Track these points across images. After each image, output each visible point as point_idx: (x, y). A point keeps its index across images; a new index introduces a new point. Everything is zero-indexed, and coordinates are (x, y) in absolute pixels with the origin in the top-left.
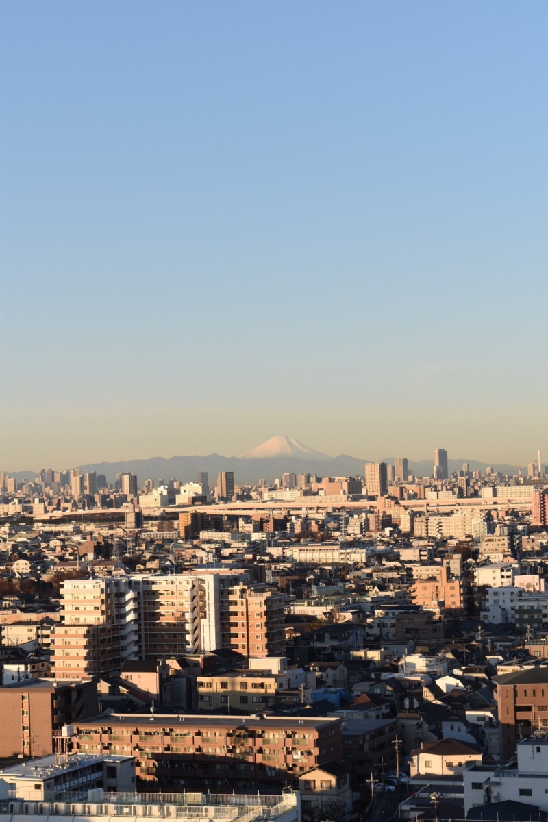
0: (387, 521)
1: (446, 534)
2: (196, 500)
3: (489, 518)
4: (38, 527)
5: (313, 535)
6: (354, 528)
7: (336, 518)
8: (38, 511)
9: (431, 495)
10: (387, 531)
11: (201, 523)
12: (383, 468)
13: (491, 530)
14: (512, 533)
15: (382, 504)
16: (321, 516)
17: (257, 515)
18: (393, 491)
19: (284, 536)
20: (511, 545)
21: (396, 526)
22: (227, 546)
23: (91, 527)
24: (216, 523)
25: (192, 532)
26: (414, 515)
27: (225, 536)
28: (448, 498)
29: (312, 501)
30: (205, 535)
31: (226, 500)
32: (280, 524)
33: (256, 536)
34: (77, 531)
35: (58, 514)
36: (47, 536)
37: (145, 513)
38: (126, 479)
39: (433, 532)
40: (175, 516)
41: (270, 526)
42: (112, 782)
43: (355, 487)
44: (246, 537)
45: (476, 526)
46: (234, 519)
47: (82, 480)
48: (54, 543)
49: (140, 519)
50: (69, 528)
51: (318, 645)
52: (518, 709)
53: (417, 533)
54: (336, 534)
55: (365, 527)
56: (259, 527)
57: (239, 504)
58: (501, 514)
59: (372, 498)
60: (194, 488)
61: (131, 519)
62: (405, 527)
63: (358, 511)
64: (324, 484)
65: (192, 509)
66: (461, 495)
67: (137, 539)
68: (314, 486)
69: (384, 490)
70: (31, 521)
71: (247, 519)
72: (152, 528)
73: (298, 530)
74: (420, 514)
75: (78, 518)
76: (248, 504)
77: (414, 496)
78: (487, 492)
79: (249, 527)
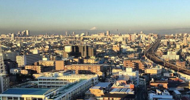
0: (109, 39)
1: (117, 41)
2: (83, 36)
3: (123, 39)
4: (61, 39)
5: (100, 41)
6: (105, 40)
7: (103, 38)
8: (61, 37)
9: (115, 35)
10: (110, 40)
11: (84, 39)
12: (109, 32)
13: (123, 40)
14: (126, 41)
15: (109, 37)
16: (101, 38)
17: (92, 38)
18: (111, 35)
19: (96, 41)
20: (126, 42)
21: (111, 40)
22: (88, 42)
23: (69, 39)
24: (86, 39)
25: (83, 40)
26: (113, 38)
27: (88, 41)
28: (118, 36)
29: (99, 36)
30: (85, 40)
31: (88, 36)
32: (95, 39)
33: (92, 41)
34: (67, 39)
35: (64, 37)
36: (63, 40)
37: (76, 37)
38: (74, 33)
39: (116, 41)
40: (81, 38)
41: (94, 39)
42: (72, 73)
43: (105, 34)
44: (90, 41)
45: (121, 40)
46: (89, 38)
47: (67, 33)
48: (64, 41)
49: (76, 38)
50: (66, 39)
51: (100, 55)
52: (126, 64)
53: (114, 40)
54: (103, 41)
55: (107, 40)
56: (92, 39)
57: (89, 36)
58: (125, 38)
59: (107, 36)
60: (83, 34)
61: (74, 38)
62: (112, 40)
63: (106, 37)
64: (101, 34)
65: (83, 37)
66: (119, 36)
67: (75, 41)
68: (100, 34)
69: (109, 35)
70: (60, 38)
71: (90, 38)
72: (77, 39)
73: (97, 40)
74: (114, 38)
75: (67, 38)
76: (91, 36)
77: (113, 36)
78: (123, 35)
79: (91, 39)
